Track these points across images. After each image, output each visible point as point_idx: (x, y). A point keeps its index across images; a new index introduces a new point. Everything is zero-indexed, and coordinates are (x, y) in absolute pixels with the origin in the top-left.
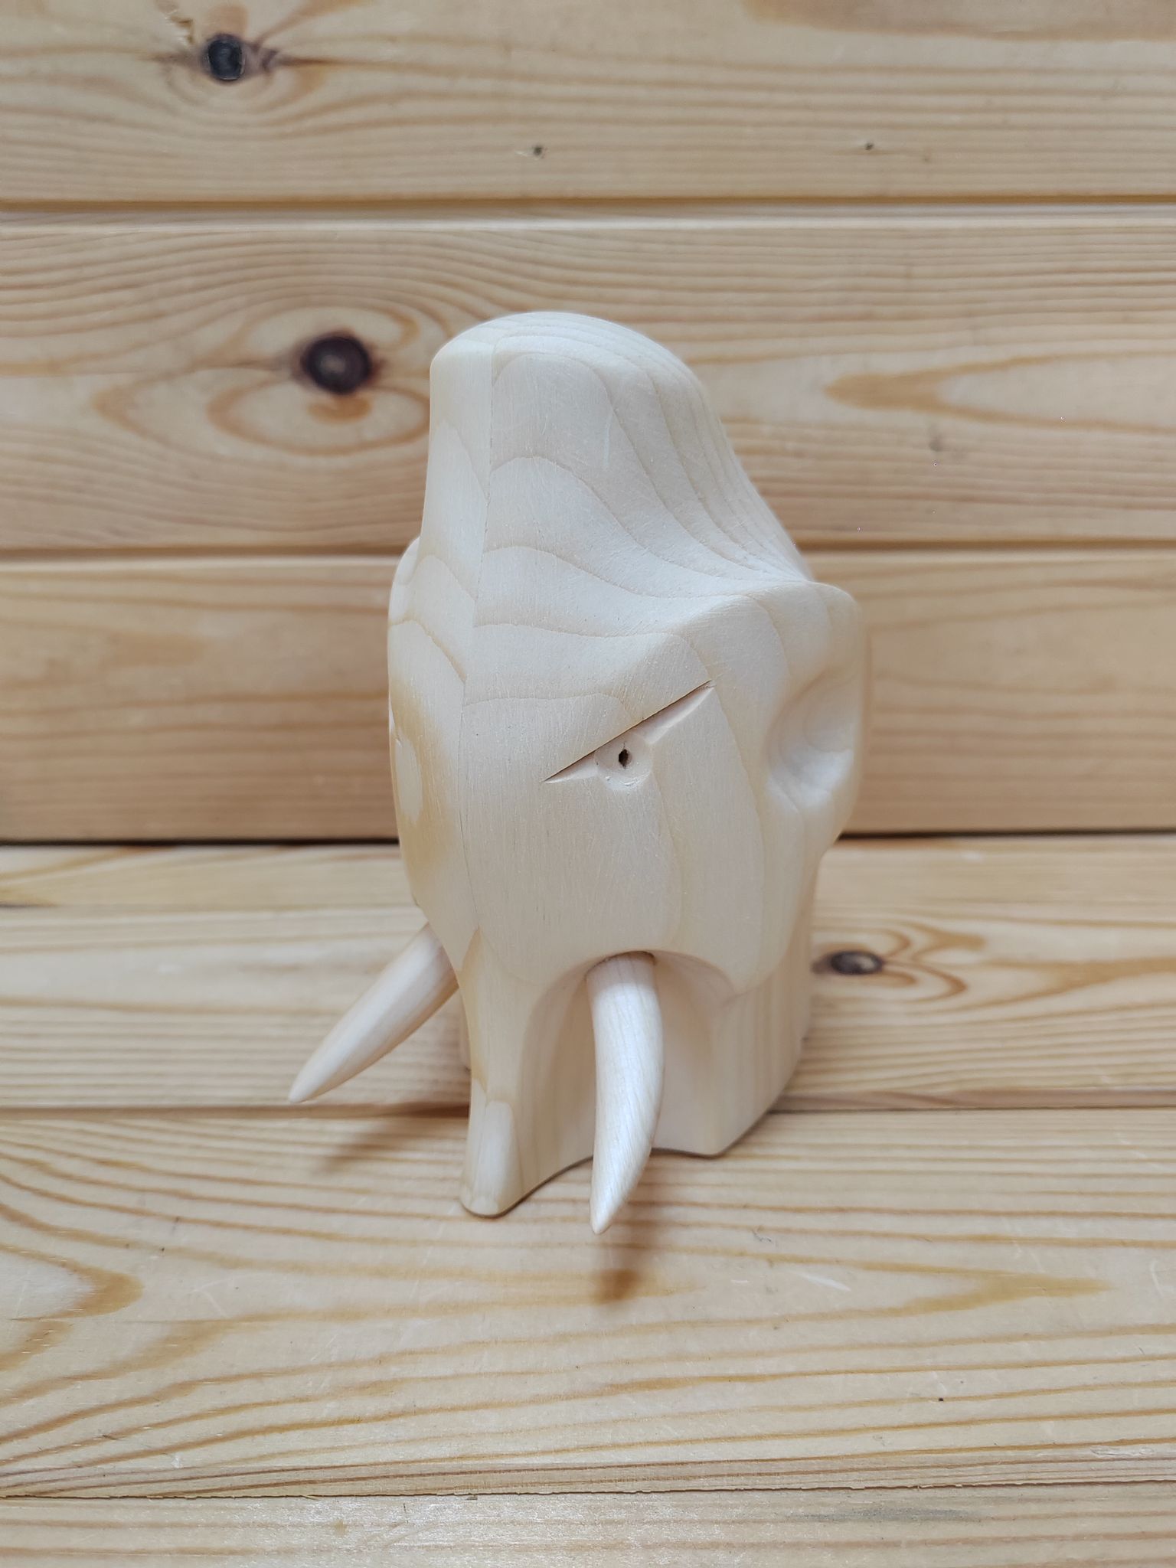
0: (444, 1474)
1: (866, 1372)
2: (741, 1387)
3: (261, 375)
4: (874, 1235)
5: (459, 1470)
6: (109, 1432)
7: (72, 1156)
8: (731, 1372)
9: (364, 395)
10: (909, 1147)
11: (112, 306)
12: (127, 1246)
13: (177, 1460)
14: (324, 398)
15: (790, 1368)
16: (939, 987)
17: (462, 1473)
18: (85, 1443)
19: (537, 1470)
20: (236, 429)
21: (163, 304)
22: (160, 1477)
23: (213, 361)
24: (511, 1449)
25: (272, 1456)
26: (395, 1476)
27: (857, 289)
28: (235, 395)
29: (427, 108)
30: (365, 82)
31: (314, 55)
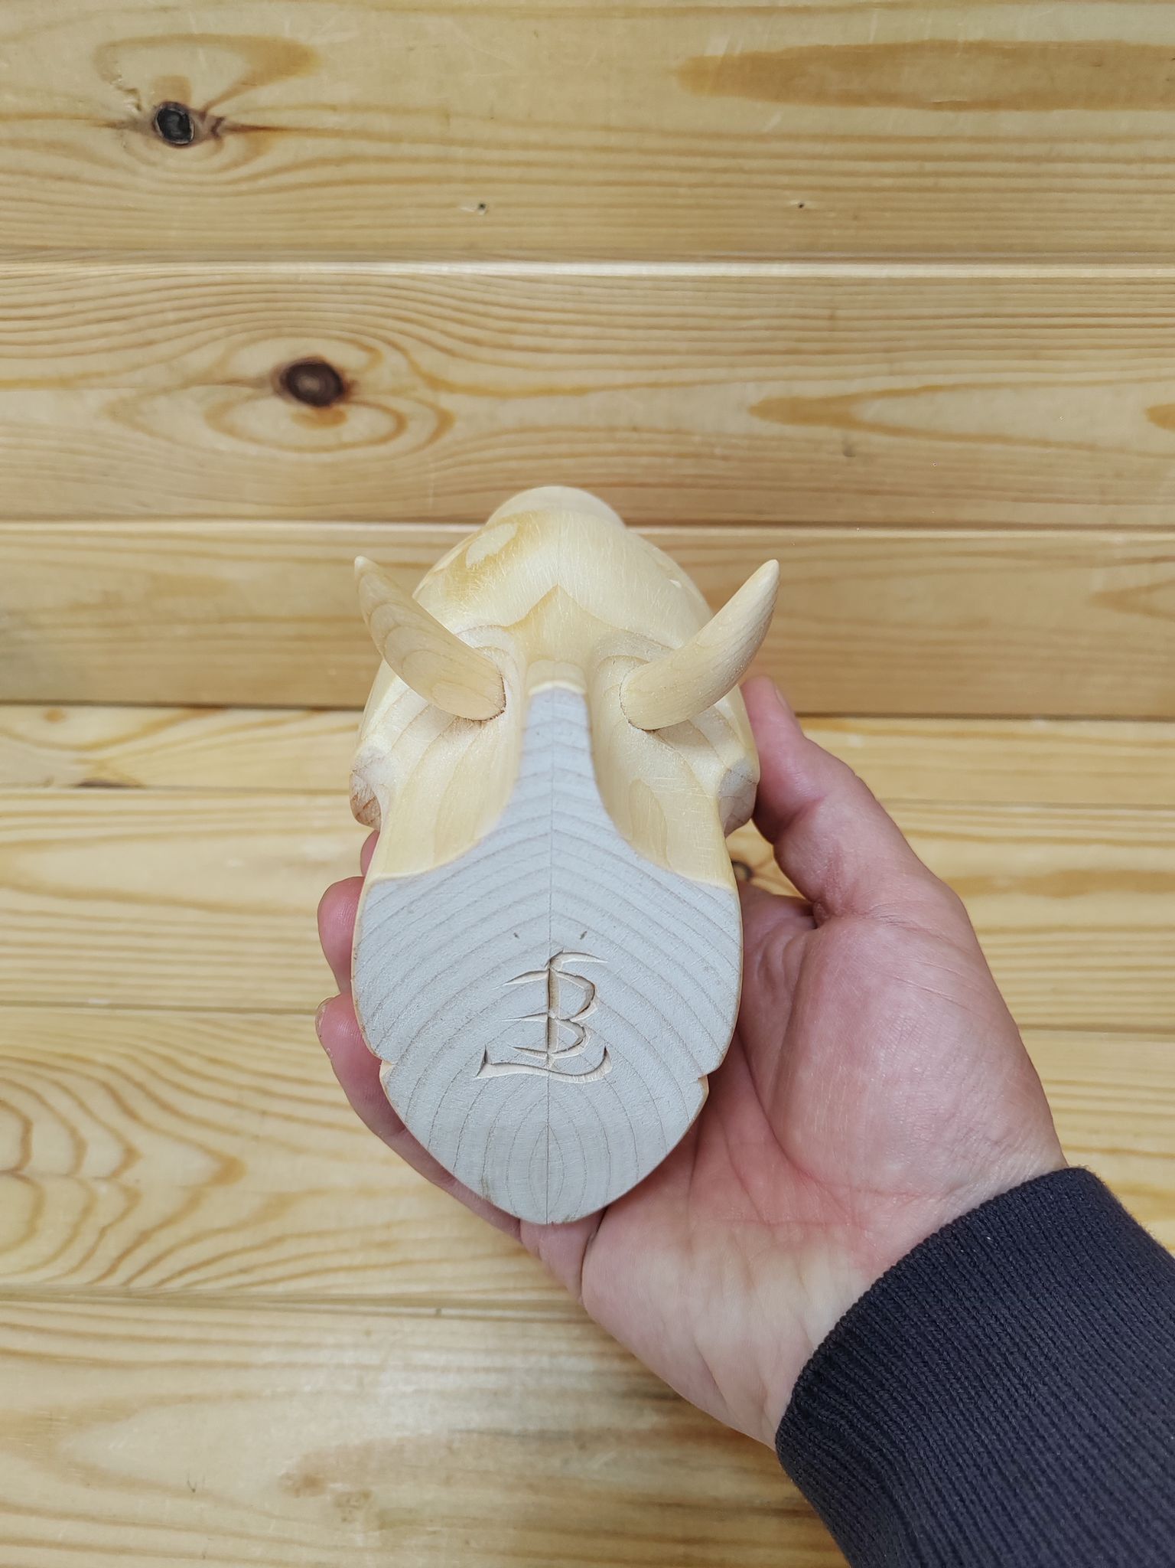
9: (342, 407)
11: (106, 335)
12: (236, 1133)
14: (305, 409)
20: (231, 431)
21: (151, 334)
23: (204, 379)
27: (784, 328)
28: (227, 406)
29: (373, 170)
30: (312, 147)
31: (259, 123)
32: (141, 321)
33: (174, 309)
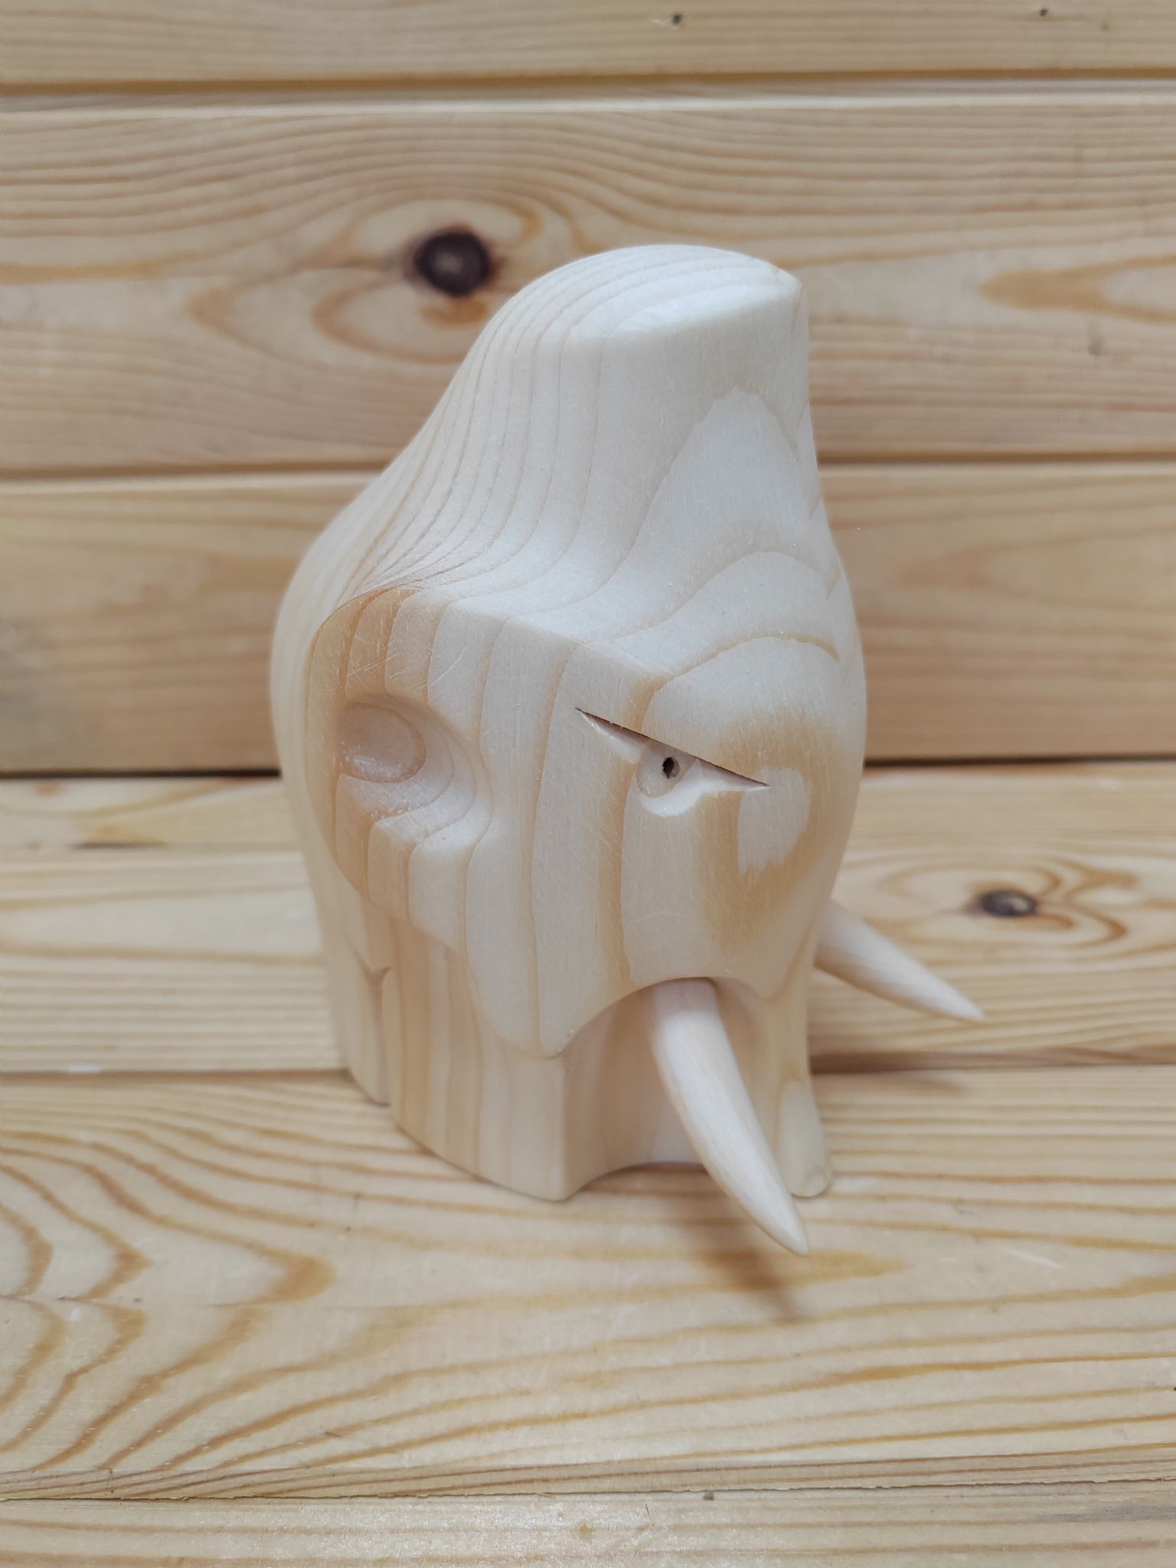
0: (679, 1471)
1: (1096, 1359)
2: (969, 1376)
3: (369, 275)
4: (1079, 1207)
5: (695, 1467)
6: (331, 1428)
7: (234, 1126)
8: (957, 1359)
9: (482, 297)
10: (1095, 1109)
11: (207, 200)
12: (312, 1225)
13: (407, 1459)
14: (439, 301)
15: (1017, 1355)
16: (1099, 931)
17: (698, 1470)
18: (309, 1441)
19: (775, 1467)
20: (344, 335)
21: (263, 198)
22: (390, 1476)
23: (318, 260)
24: (746, 1444)
25: (503, 1454)
26: (630, 1474)
27: (1020, 174)
28: (343, 298)
33: (296, 163)
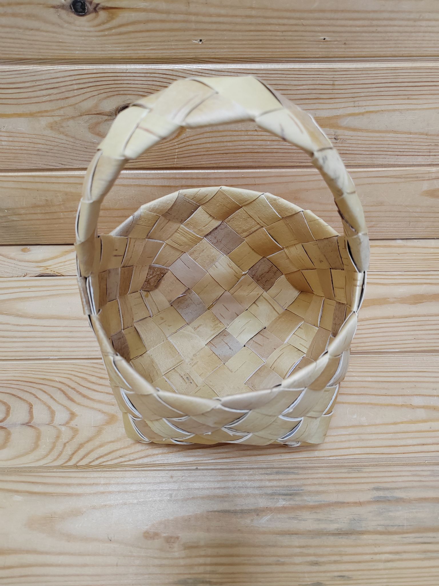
3: (106, 117)
6: (121, 456)
7: (93, 376)
11: (49, 95)
12: (113, 405)
13: (136, 462)
18: (116, 458)
20: (99, 134)
21: (67, 95)
23: (88, 112)
28: (98, 124)
29: (158, 26)
30: (134, 16)
31: (113, 6)
32: (63, 89)
33: (76, 84)
